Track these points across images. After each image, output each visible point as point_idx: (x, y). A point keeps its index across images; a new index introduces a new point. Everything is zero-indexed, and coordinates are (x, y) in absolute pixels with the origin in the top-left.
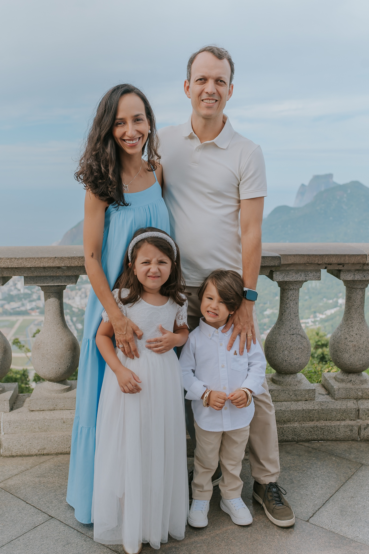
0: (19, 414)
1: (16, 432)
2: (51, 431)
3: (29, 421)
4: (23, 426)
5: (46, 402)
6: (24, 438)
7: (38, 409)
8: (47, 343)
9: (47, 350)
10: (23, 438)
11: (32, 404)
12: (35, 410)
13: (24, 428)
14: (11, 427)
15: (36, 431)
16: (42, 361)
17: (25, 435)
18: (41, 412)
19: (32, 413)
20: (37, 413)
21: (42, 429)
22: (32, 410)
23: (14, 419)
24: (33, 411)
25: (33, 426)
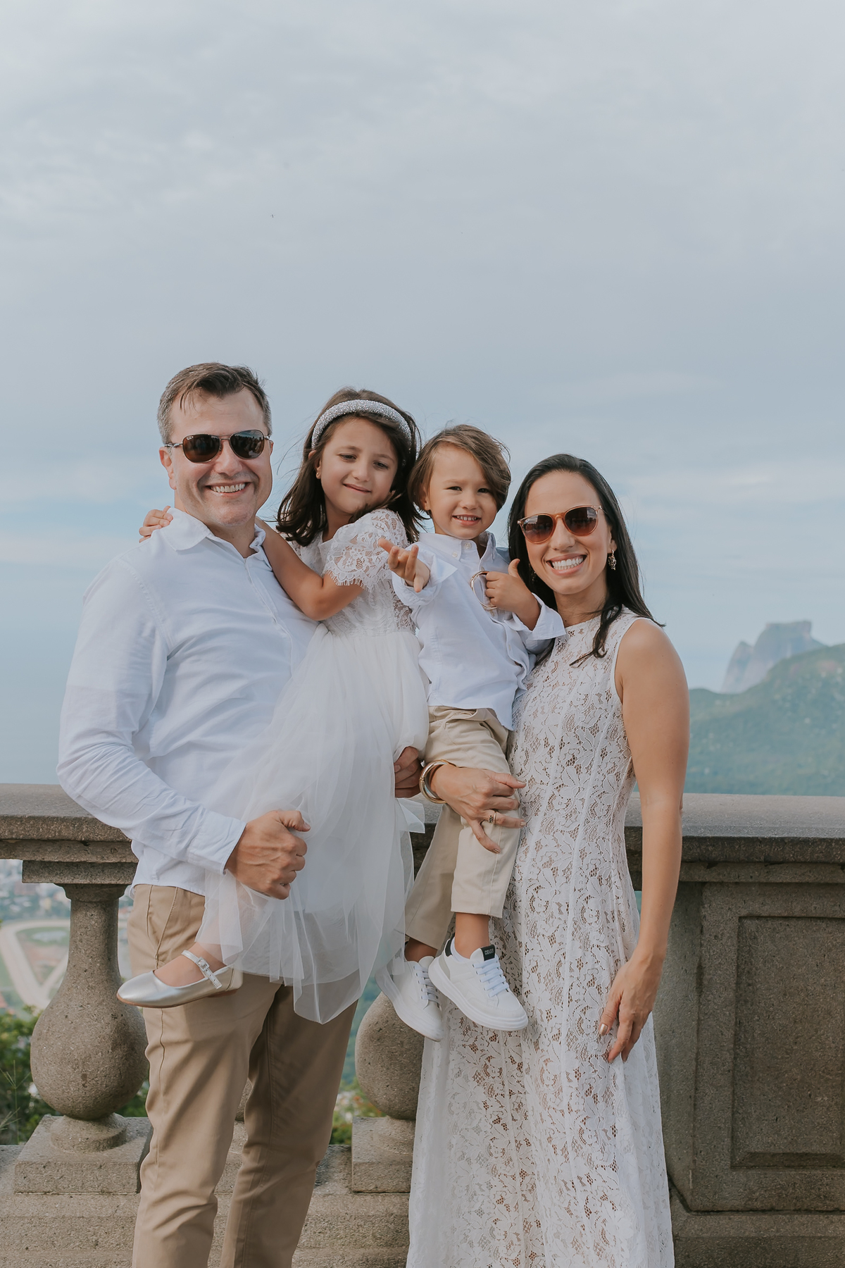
0: (326, 1199)
1: (319, 1245)
2: (403, 1245)
3: (353, 1218)
4: (337, 1229)
5: (391, 1173)
6: (341, 1261)
7: (372, 1188)
8: (401, 1027)
9: (402, 1043)
10: (338, 1261)
11: (359, 1174)
12: (364, 1189)
13: (338, 1234)
14: (309, 1232)
15: (368, 1243)
16: (388, 1069)
17: (341, 1252)
18: (380, 1198)
19: (359, 1199)
20: (369, 1198)
21: (381, 1238)
22: (357, 1190)
23: (317, 1212)
24: (359, 1192)
25: (361, 1231)
